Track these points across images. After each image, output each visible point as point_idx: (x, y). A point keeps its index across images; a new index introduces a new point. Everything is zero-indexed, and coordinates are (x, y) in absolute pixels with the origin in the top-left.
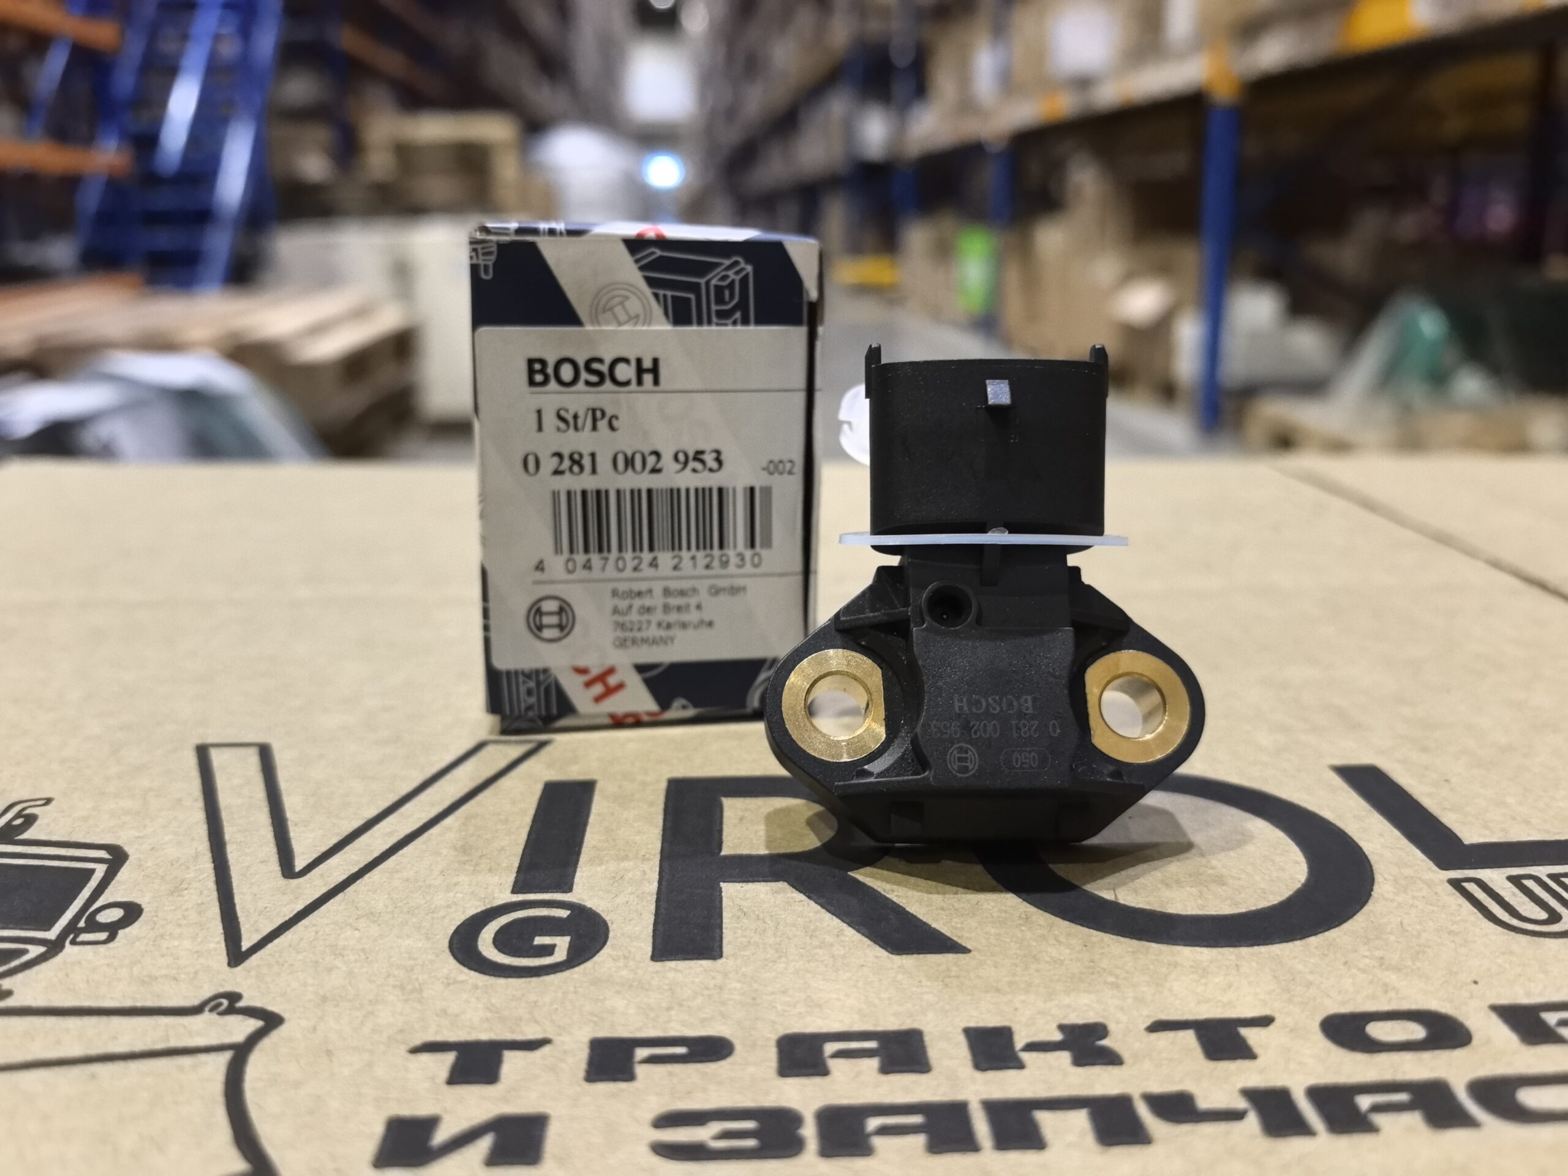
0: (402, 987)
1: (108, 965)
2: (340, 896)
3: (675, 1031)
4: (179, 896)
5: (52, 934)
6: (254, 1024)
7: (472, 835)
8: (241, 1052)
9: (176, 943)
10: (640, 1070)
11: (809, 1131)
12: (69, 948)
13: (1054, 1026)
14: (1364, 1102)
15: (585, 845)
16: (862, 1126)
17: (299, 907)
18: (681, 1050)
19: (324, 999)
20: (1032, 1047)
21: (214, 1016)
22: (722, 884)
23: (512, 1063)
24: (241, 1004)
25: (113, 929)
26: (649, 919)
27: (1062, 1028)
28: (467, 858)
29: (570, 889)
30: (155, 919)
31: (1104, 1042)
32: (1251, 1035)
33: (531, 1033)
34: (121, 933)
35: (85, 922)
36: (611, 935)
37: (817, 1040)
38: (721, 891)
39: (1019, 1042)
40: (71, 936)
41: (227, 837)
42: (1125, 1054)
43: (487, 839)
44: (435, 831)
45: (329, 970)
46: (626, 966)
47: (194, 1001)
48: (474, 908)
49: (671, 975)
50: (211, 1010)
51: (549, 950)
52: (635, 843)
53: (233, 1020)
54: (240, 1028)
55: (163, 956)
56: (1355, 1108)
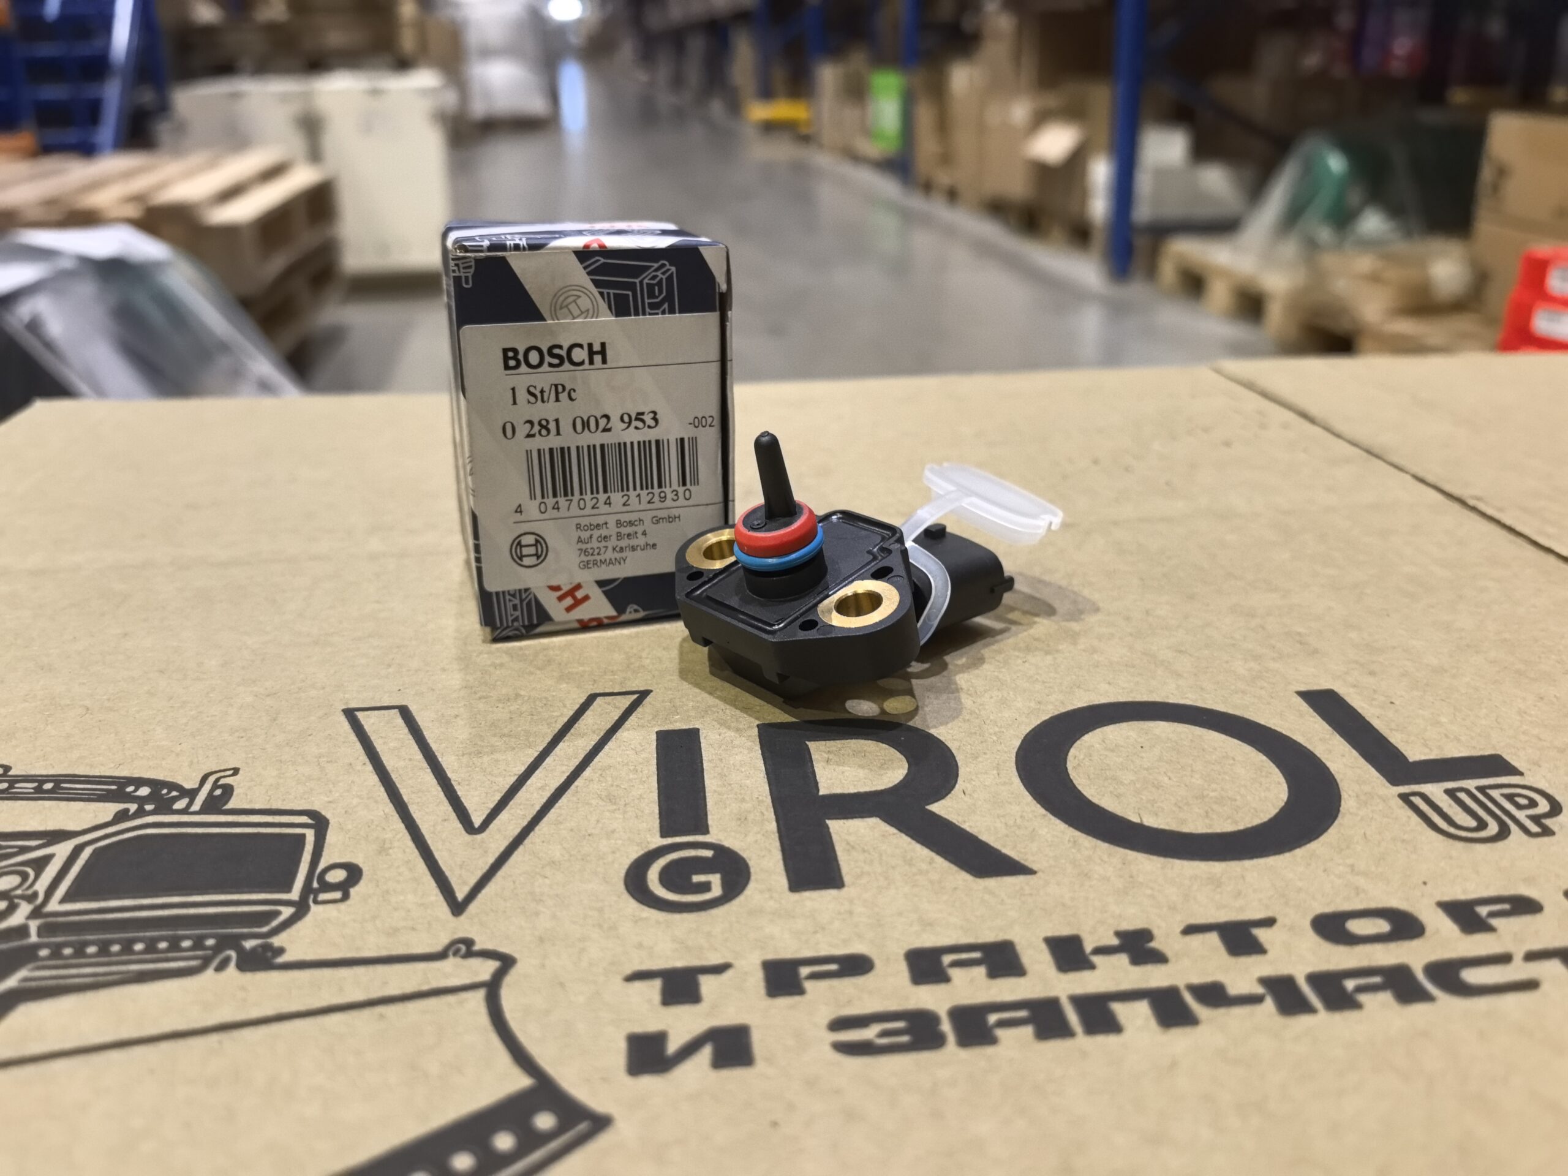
0: (600, 926)
1: (354, 921)
2: (521, 849)
3: (824, 951)
4: (386, 855)
5: (295, 895)
6: (492, 965)
7: (612, 786)
8: (492, 989)
9: (402, 898)
10: (808, 985)
11: (946, 1027)
12: (314, 908)
13: (1111, 933)
14: (1350, 984)
15: (707, 790)
16: (984, 1021)
17: (491, 859)
18: (833, 967)
19: (541, 940)
20: (1100, 951)
21: (458, 960)
22: (829, 822)
23: (707, 984)
24: (477, 947)
25: (343, 889)
26: (778, 855)
27: (1118, 934)
28: (615, 807)
29: (706, 831)
30: (375, 877)
31: (1153, 944)
32: (1261, 934)
33: (715, 960)
34: (353, 891)
35: (318, 882)
36: (752, 870)
37: (935, 954)
38: (827, 827)
39: (1088, 947)
40: (312, 897)
41: (405, 798)
42: (1169, 953)
43: (625, 789)
44: (579, 782)
45: (537, 914)
46: (771, 898)
47: (437, 947)
48: (635, 853)
49: (808, 903)
50: (455, 954)
51: (706, 887)
52: (748, 787)
53: (475, 962)
54: (485, 969)
55: (396, 909)
56: (1343, 989)
